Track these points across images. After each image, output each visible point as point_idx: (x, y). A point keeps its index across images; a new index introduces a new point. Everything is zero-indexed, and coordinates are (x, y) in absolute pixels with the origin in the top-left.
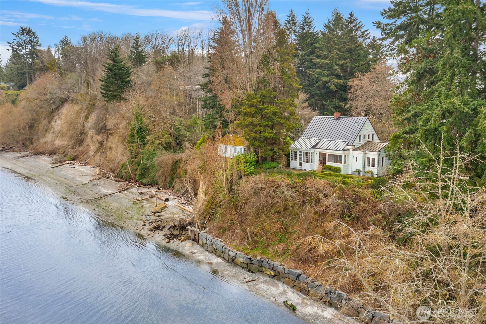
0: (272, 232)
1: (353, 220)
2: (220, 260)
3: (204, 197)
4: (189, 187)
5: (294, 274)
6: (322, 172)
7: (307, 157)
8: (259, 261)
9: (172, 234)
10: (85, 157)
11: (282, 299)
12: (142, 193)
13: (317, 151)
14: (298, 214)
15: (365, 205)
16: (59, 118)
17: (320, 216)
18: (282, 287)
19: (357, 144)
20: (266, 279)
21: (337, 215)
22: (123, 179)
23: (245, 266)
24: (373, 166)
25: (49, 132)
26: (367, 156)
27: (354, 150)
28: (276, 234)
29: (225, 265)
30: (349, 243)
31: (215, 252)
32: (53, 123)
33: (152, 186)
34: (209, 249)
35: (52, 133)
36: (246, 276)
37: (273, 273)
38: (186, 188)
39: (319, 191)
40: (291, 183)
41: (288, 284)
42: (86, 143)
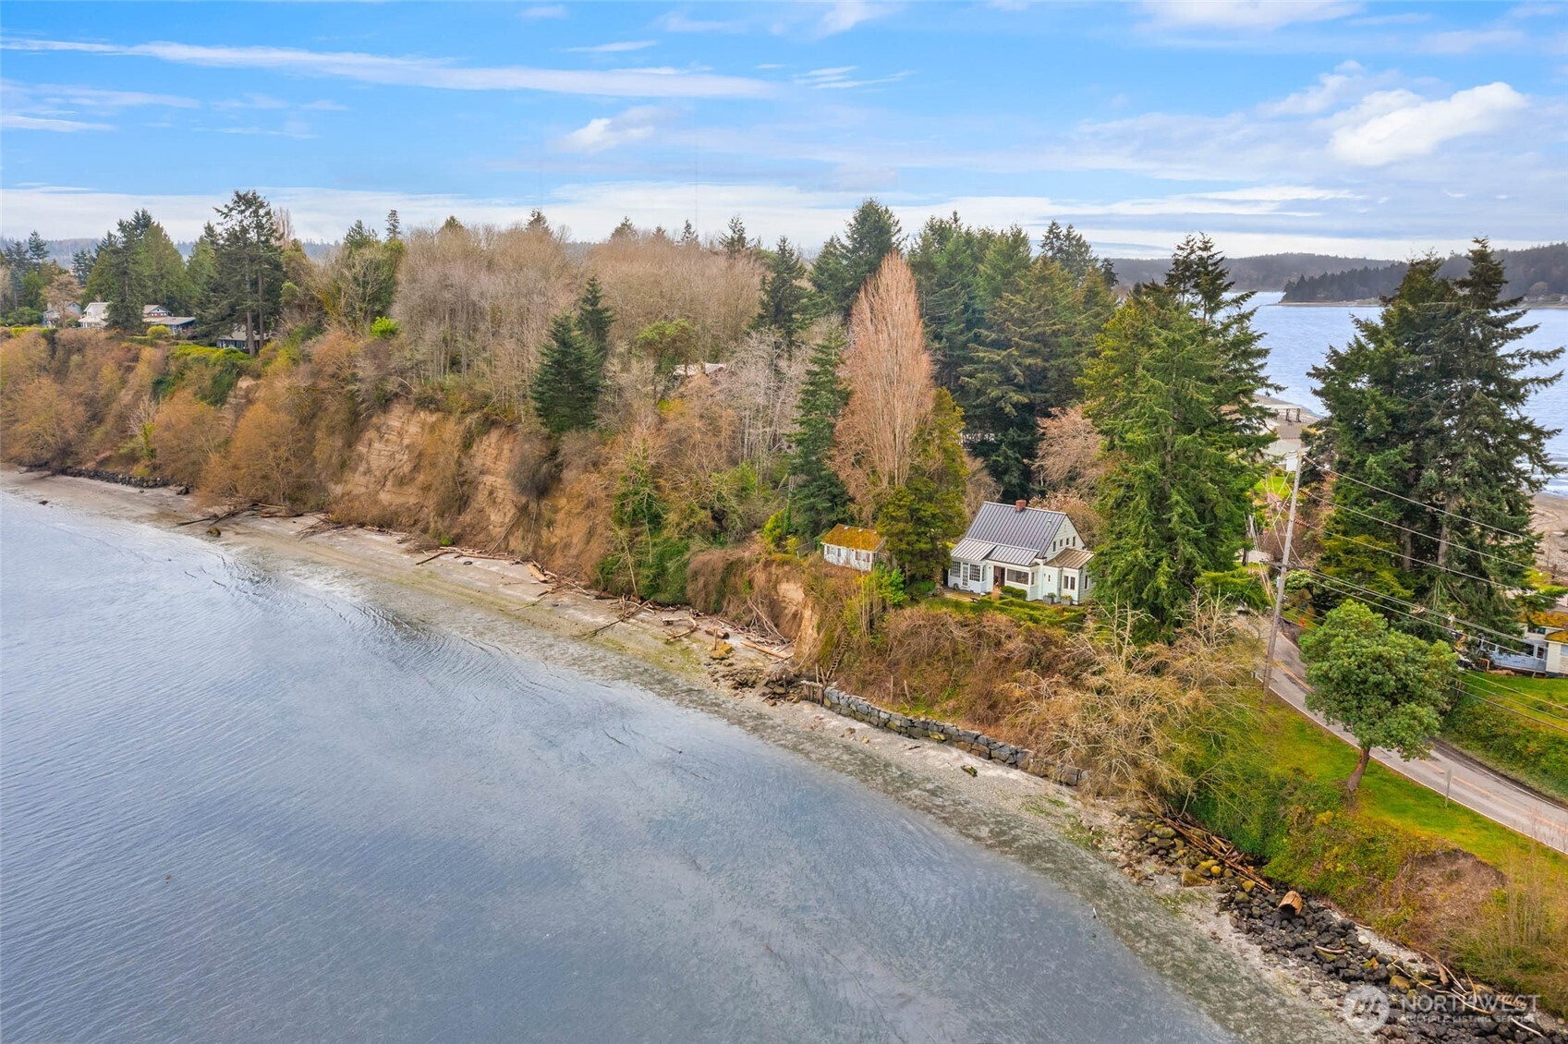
0: (938, 685)
1: (1042, 668)
2: (865, 726)
3: (815, 635)
4: (762, 613)
5: (970, 735)
6: (1001, 598)
7: (976, 573)
8: (923, 722)
9: (774, 693)
10: (481, 537)
11: (960, 764)
12: (669, 623)
13: (990, 564)
14: (971, 661)
15: (1056, 651)
16: (381, 438)
17: (1001, 663)
18: (955, 752)
19: (1050, 555)
20: (936, 745)
21: (1024, 662)
22: (609, 593)
23: (903, 730)
24: (1073, 587)
25: (354, 470)
26: (1065, 574)
27: (1046, 564)
28: (942, 688)
29: (874, 731)
30: (1037, 689)
31: (854, 715)
32: (362, 449)
33: (678, 609)
34: (843, 711)
35: (365, 474)
36: (907, 743)
37: (942, 737)
38: (755, 614)
39: (1000, 631)
40: (962, 619)
41: (963, 748)
42: (475, 505)
